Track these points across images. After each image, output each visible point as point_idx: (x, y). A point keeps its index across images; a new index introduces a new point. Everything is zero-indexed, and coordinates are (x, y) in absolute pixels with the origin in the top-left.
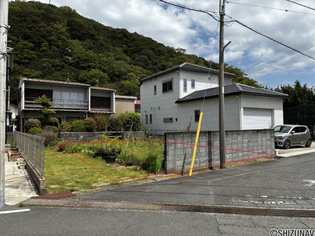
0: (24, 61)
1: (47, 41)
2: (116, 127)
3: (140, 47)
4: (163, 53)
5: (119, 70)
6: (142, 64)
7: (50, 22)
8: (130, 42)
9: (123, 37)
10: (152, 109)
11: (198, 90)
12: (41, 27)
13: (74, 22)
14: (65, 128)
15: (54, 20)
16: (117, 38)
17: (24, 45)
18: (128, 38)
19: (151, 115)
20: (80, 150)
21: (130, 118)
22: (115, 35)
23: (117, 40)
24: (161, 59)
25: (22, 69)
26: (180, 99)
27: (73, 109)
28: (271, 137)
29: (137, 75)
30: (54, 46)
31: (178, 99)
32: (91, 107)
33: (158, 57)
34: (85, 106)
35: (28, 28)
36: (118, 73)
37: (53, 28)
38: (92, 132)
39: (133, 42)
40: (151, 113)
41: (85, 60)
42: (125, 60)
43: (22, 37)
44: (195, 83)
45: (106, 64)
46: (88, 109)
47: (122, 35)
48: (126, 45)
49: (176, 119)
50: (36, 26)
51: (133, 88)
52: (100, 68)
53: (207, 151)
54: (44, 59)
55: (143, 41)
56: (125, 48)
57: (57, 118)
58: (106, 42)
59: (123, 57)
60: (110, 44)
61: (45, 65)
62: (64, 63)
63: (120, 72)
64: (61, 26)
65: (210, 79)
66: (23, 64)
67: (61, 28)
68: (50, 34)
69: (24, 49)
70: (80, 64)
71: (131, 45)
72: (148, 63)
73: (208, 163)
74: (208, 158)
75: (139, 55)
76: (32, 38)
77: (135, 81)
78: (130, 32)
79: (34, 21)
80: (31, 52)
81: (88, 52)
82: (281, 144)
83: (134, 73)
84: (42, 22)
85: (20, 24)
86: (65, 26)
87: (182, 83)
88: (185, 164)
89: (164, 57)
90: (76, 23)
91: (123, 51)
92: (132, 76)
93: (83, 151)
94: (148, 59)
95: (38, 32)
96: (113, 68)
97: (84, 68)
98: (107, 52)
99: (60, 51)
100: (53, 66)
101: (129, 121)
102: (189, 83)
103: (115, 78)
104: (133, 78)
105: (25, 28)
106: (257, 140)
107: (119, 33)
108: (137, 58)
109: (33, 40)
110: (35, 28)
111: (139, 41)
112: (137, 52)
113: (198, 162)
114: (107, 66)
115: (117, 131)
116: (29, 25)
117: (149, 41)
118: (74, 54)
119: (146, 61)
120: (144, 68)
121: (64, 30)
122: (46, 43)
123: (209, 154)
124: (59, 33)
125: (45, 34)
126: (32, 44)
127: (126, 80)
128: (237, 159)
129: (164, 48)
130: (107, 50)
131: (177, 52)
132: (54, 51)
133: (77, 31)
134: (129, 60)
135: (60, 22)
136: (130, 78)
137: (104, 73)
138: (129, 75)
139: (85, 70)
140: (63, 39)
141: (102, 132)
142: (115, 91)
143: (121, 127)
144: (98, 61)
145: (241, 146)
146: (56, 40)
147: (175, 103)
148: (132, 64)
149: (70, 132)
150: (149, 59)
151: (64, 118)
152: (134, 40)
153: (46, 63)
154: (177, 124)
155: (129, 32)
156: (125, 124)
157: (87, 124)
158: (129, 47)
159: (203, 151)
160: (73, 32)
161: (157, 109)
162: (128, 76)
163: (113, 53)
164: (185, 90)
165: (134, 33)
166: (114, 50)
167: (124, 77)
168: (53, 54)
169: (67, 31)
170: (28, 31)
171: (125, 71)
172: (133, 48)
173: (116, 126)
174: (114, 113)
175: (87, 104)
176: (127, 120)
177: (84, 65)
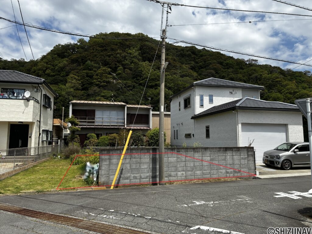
0: (102, 84)
1: (123, 65)
3: (207, 62)
4: (232, 66)
7: (125, 49)
8: (198, 59)
9: (192, 54)
10: (178, 125)
11: (217, 105)
12: (118, 53)
13: (145, 46)
15: (129, 47)
16: (186, 56)
17: (104, 70)
18: (196, 55)
19: (177, 131)
22: (183, 52)
23: (185, 58)
25: (101, 91)
27: (111, 126)
28: (248, 155)
30: (127, 69)
31: (194, 115)
33: (226, 70)
34: (122, 123)
35: (107, 56)
37: (127, 53)
39: (201, 58)
41: (153, 80)
42: (192, 76)
43: (102, 64)
44: (214, 98)
45: (171, 82)
46: (124, 126)
47: (190, 52)
48: (195, 62)
49: (193, 135)
50: (113, 54)
53: (151, 167)
54: (119, 81)
55: (211, 56)
56: (193, 64)
57: (96, 134)
58: (174, 60)
59: (190, 73)
60: (179, 62)
61: (119, 87)
62: (135, 83)
64: (134, 50)
65: (231, 93)
66: (103, 86)
67: (134, 52)
68: (125, 59)
69: (104, 74)
71: (199, 61)
73: (151, 179)
74: (151, 174)
75: (206, 70)
76: (110, 64)
78: (199, 49)
79: (112, 50)
80: (109, 76)
81: (155, 72)
82: (278, 164)
84: (119, 49)
85: (102, 53)
86: (138, 50)
87: (197, 99)
88: (121, 179)
89: (232, 69)
90: (147, 46)
91: (190, 67)
94: (216, 74)
95: (115, 59)
96: (178, 85)
98: (174, 70)
99: (132, 73)
100: (126, 87)
101: (152, 136)
102: (206, 99)
105: (105, 56)
106: (225, 158)
107: (187, 51)
108: (204, 73)
109: (111, 66)
110: (112, 55)
111: (208, 56)
112: (205, 67)
113: (139, 178)
114: (173, 84)
116: (109, 54)
117: (218, 55)
118: (143, 75)
119: (213, 75)
121: (136, 54)
122: (121, 67)
123: (152, 170)
124: (132, 58)
125: (121, 59)
126: (109, 69)
128: (193, 177)
129: (233, 61)
130: (174, 68)
131: (248, 63)
132: (127, 74)
133: (148, 53)
134: (196, 76)
135: (134, 48)
139: (153, 88)
140: (135, 62)
142: (152, 108)
145: (200, 164)
146: (130, 63)
147: (191, 119)
152: (202, 56)
153: (120, 84)
154: (194, 140)
155: (197, 49)
158: (197, 63)
159: (146, 167)
160: (145, 55)
161: (181, 124)
163: (180, 70)
164: (202, 106)
165: (202, 49)
166: (181, 68)
168: (126, 76)
169: (139, 54)
170: (107, 58)
172: (201, 64)
173: (137, 142)
174: (151, 129)
175: (124, 121)
176: (151, 136)
177: (152, 84)
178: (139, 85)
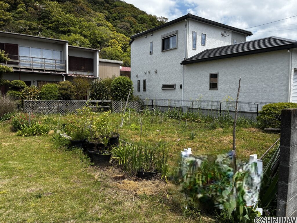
1: (24, 2)
2: (102, 95)
3: (122, 14)
4: (146, 21)
5: (102, 36)
6: (124, 31)
8: (112, 9)
9: (104, 3)
10: (146, 73)
11: (209, 49)
14: (31, 94)
16: (98, 3)
18: (109, 5)
19: (145, 81)
20: (46, 131)
21: (120, 83)
23: (98, 5)
24: (143, 27)
26: (187, 59)
27: (46, 70)
29: (120, 43)
30: (31, 7)
31: (184, 59)
32: (70, 69)
33: (140, 24)
34: (62, 67)
36: (100, 39)
38: (69, 101)
39: (115, 8)
40: (144, 79)
41: (65, 24)
42: (107, 26)
44: (206, 38)
45: (87, 29)
46: (65, 72)
48: (108, 11)
49: (181, 86)
51: (116, 55)
52: (81, 33)
54: (20, 21)
55: (125, 8)
56: (107, 14)
58: (87, 6)
59: (105, 23)
60: (91, 8)
61: (22, 28)
62: (42, 26)
63: (102, 38)
70: (59, 28)
71: (113, 11)
72: (130, 31)
75: (121, 22)
77: (117, 48)
80: (7, 13)
81: (67, 15)
83: (116, 39)
87: (190, 36)
89: (146, 25)
91: (105, 17)
92: (114, 43)
93: (51, 132)
96: (94, 33)
97: (64, 32)
99: (38, 13)
100: (30, 29)
101: (118, 87)
102: (199, 38)
103: (97, 44)
104: (115, 45)
108: (119, 25)
111: (121, 8)
112: (120, 19)
114: (89, 32)
115: (104, 100)
117: (131, 8)
118: (53, 17)
119: (128, 28)
120: (127, 36)
122: (23, 4)
126: (7, 5)
127: (108, 47)
129: (146, 16)
130: (88, 15)
131: (159, 21)
132: (31, 13)
134: (111, 26)
136: (112, 45)
137: (85, 38)
138: (112, 42)
139: (65, 34)
141: (84, 101)
142: (99, 50)
143: (108, 94)
144: (78, 26)
147: (181, 64)
148: (114, 30)
149: (38, 100)
150: (131, 26)
151: (34, 82)
152: (116, 6)
153: (23, 25)
154: (181, 92)
156: (113, 91)
157: (63, 89)
158: (111, 13)
161: (153, 72)
162: (110, 43)
163: (94, 18)
164: (194, 47)
166: (95, 15)
167: (106, 43)
168: (30, 16)
171: (107, 37)
172: (115, 15)
174: (98, 78)
175: (64, 65)
176: (115, 86)
177: (64, 29)
178: (47, 29)
